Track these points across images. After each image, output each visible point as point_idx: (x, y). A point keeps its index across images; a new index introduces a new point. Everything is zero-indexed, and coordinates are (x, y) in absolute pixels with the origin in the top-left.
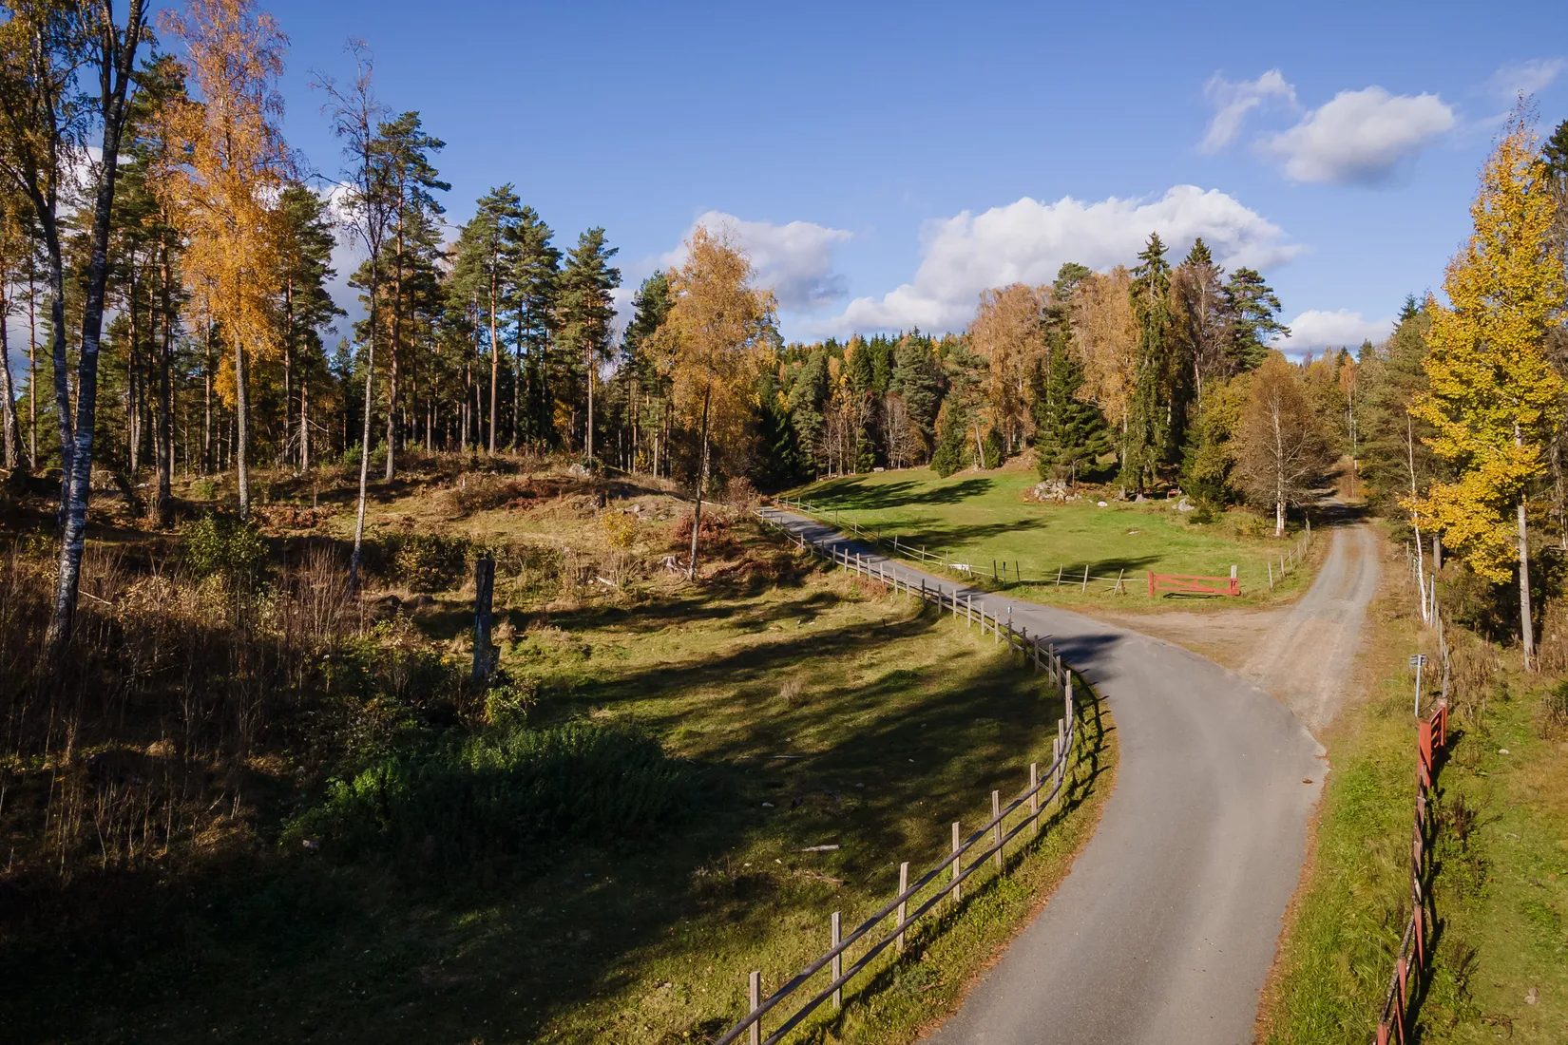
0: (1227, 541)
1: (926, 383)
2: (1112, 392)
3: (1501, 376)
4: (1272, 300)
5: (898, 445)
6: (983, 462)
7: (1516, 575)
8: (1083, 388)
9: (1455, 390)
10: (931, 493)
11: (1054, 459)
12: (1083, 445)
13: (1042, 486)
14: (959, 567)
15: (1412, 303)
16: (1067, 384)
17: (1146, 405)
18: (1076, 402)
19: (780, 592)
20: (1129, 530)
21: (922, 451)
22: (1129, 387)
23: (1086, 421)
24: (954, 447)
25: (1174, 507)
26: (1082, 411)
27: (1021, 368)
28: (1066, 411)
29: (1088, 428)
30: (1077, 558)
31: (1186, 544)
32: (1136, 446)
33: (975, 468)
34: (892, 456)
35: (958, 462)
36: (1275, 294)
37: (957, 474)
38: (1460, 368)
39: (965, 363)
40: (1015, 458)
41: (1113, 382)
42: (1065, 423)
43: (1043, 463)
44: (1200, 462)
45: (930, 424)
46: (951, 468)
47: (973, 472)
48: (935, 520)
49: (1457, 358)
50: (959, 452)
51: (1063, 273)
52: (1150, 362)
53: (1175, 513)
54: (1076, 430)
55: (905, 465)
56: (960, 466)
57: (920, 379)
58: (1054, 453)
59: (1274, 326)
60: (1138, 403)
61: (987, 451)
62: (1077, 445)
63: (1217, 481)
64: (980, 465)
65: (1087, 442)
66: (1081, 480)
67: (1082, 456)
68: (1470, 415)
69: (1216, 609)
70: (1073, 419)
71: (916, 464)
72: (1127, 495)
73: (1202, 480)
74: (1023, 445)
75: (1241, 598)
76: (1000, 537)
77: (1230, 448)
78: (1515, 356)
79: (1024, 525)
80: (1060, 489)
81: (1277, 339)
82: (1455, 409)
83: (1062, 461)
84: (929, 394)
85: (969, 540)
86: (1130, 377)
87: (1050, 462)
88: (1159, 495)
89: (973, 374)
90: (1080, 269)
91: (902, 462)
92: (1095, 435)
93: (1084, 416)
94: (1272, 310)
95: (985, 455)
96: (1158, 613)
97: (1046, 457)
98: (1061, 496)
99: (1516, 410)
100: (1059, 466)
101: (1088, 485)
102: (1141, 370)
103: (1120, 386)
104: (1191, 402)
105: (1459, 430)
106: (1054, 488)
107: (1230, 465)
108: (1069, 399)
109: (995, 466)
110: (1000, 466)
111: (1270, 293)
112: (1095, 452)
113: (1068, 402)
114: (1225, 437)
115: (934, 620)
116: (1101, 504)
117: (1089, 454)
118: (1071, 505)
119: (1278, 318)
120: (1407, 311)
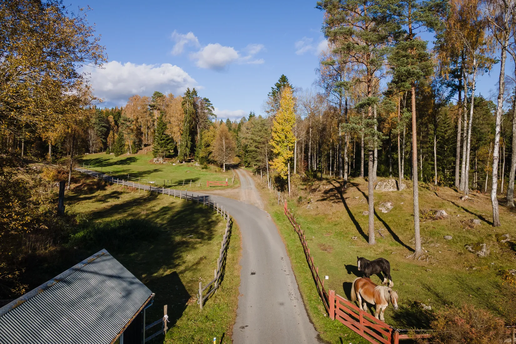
0: (214, 173)
1: (103, 125)
2: (176, 132)
3: (286, 137)
4: (212, 107)
5: (93, 145)
6: (131, 152)
7: (288, 178)
8: (167, 130)
9: (278, 139)
10: (118, 162)
11: (158, 151)
12: (167, 147)
13: (155, 159)
14: (152, 182)
15: (251, 113)
16: (162, 129)
17: (186, 136)
18: (165, 134)
19: (101, 192)
20: (187, 171)
21: (101, 148)
22: (180, 131)
23: (167, 140)
24: (120, 147)
25: (195, 165)
26: (166, 137)
27: (142, 123)
28: (162, 137)
29: (168, 142)
30: (179, 179)
31: (204, 174)
32: (184, 147)
33: (128, 153)
34: (90, 149)
35: (122, 151)
37: (122, 155)
38: (279, 135)
39: (126, 120)
40: (141, 151)
41: (176, 129)
42: (161, 140)
43: (155, 152)
44: (201, 153)
45: (105, 139)
46: (119, 153)
47: (128, 155)
48: (129, 170)
49: (279, 133)
50: (122, 148)
51: (155, 94)
52: (187, 124)
53: (196, 166)
54: (165, 142)
55: (95, 152)
56: (122, 153)
57: (101, 123)
58: (158, 149)
59: (213, 114)
60: (183, 135)
61: (132, 148)
62: (165, 147)
63: (206, 158)
64: (130, 153)
65: (168, 146)
66: (166, 157)
67: (167, 150)
68: (280, 144)
69: (225, 189)
70: (164, 139)
71: (99, 152)
72: (180, 162)
73: (202, 157)
74: (143, 146)
75: (228, 186)
76: (152, 174)
77: (210, 149)
78: (288, 133)
79: (156, 171)
80: (161, 160)
81: (214, 118)
82: (278, 143)
83: (161, 152)
84: (104, 128)
85: (144, 175)
86: (181, 128)
87: (157, 152)
88: (189, 161)
89: (128, 124)
90: (160, 93)
91: (94, 151)
92: (170, 144)
93: (167, 138)
94: (212, 110)
95: (132, 149)
96: (212, 190)
97: (156, 151)
98: (162, 162)
99: (288, 144)
100: (160, 153)
101: (168, 159)
102: (185, 126)
103: (178, 130)
104: (196, 135)
105: (278, 147)
106: (159, 160)
107: (210, 153)
108: (163, 133)
109: (135, 153)
110: (137, 153)
111: (212, 105)
112: (170, 149)
113: (162, 134)
114: (209, 146)
115: (157, 196)
116: (174, 164)
117: (169, 150)
118: (165, 165)
119: (214, 112)
120: (250, 115)
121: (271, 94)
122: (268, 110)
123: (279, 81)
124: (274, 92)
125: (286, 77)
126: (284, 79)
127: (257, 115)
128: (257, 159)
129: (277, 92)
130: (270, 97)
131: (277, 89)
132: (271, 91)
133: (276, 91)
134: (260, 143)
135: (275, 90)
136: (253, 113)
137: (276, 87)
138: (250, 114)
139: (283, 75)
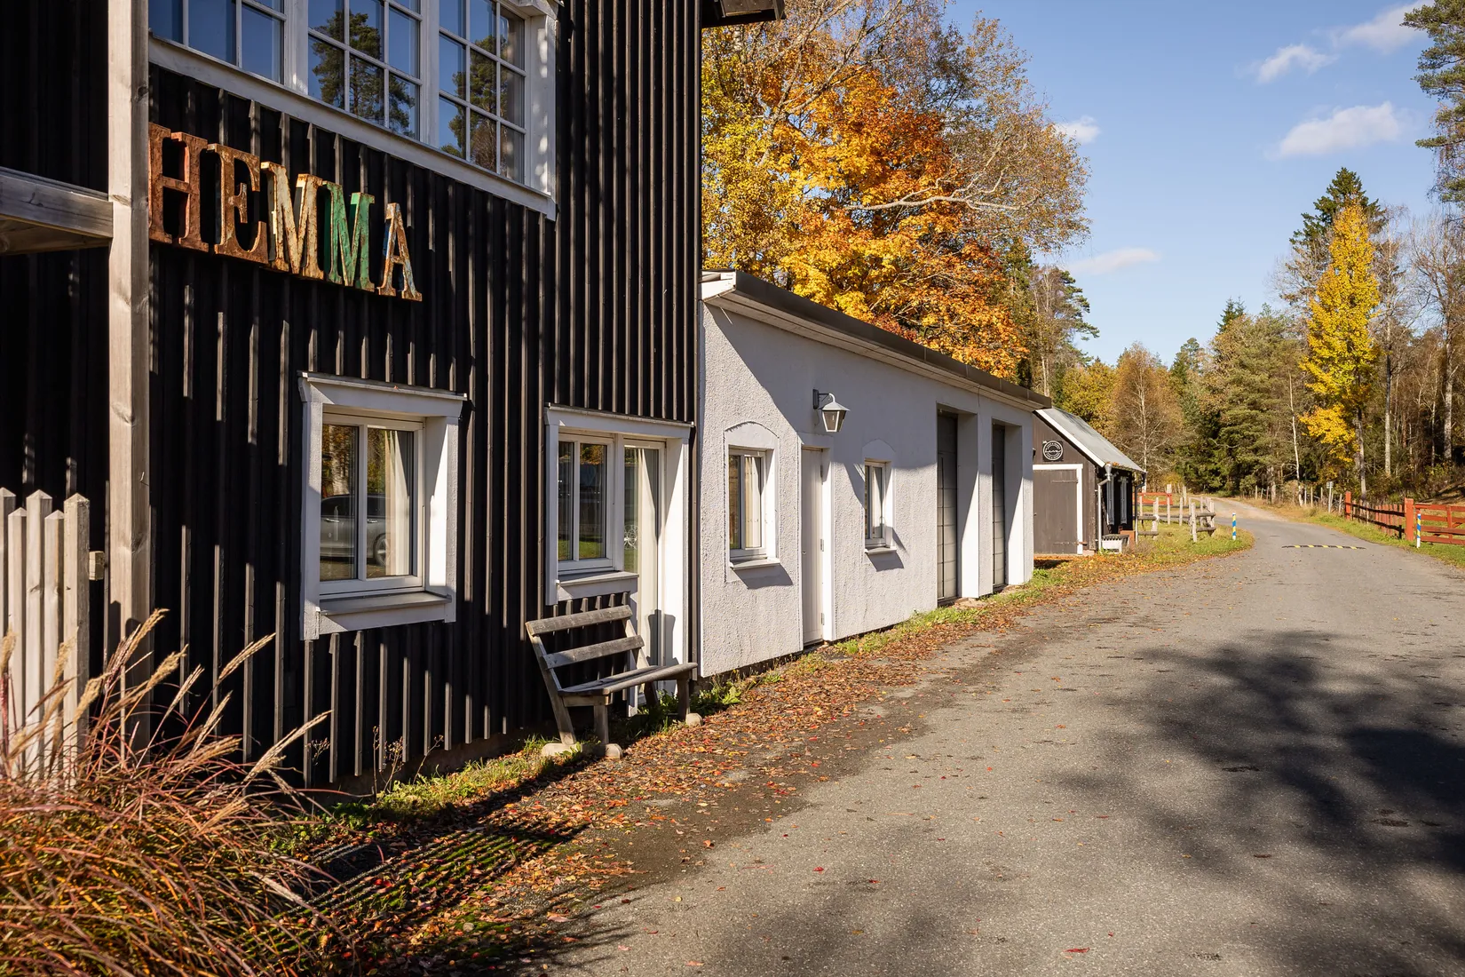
4: (1082, 300)
15: (1231, 306)
36: (1084, 295)
59: (1084, 326)
81: (1087, 339)
82: (1325, 364)
94: (1082, 310)
111: (1079, 294)
119: (1087, 318)
120: (1228, 312)
121: (1301, 238)
122: (1295, 291)
123: (1330, 190)
124: (1312, 231)
125: (1352, 175)
126: (1346, 183)
127: (1253, 312)
128: (1257, 443)
129: (1324, 230)
130: (1299, 246)
131: (1324, 220)
132: (1302, 228)
133: (1318, 226)
134: (1268, 391)
135: (1315, 221)
136: (1236, 306)
137: (1319, 213)
138: (1226, 308)
139: (1344, 170)
